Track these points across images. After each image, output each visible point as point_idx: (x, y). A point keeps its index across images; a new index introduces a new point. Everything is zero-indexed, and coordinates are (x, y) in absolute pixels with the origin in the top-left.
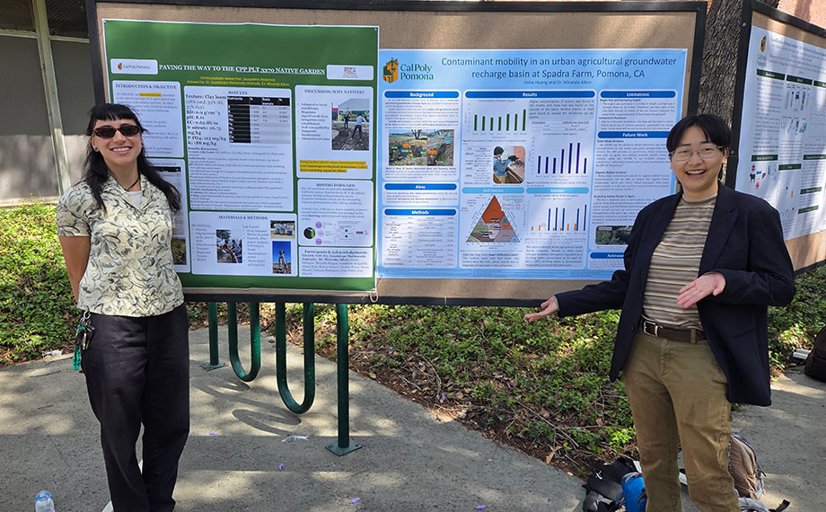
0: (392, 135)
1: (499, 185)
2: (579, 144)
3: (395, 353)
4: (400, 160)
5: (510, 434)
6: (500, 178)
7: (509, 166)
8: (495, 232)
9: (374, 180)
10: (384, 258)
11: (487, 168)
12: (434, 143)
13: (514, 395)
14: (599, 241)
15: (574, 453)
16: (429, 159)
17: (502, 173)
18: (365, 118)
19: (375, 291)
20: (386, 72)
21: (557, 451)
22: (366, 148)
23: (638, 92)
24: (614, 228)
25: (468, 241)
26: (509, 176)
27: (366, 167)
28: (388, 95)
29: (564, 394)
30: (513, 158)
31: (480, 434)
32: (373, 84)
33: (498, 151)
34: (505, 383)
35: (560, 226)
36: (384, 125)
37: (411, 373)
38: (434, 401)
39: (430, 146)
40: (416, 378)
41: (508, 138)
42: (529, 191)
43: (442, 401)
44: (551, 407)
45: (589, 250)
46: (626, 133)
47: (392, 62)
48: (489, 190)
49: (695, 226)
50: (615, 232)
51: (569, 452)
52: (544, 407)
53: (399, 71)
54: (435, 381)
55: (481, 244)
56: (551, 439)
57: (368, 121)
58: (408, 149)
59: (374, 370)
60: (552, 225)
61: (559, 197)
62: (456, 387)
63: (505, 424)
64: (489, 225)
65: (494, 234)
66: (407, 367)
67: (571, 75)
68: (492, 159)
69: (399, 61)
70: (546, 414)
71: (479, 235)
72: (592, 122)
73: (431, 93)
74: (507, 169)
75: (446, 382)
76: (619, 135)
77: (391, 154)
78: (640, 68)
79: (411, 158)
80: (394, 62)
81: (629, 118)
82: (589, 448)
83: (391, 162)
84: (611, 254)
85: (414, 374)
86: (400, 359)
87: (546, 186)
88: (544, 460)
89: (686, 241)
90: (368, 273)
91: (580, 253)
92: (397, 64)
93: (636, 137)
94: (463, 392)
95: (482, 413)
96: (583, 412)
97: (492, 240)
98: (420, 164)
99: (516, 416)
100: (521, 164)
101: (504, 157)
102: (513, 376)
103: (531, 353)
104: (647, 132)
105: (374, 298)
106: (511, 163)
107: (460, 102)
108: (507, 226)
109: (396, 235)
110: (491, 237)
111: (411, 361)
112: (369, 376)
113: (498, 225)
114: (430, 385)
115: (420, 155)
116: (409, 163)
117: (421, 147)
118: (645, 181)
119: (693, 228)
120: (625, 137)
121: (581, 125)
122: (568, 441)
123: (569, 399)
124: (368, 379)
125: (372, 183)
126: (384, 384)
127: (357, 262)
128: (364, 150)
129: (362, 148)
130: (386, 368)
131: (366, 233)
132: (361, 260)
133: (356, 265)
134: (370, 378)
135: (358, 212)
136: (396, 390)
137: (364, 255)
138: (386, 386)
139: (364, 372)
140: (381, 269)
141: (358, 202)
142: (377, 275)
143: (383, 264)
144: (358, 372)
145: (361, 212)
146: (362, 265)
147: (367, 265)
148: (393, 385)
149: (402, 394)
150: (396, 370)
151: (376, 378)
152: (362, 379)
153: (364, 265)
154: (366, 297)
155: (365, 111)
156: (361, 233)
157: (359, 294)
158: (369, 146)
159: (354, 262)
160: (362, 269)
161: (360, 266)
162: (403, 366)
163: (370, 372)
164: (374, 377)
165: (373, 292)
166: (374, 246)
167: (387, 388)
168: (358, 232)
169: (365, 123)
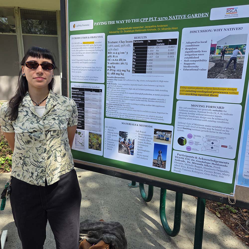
9: (243, 104)
18: (241, 50)
19: (233, 195)
22: (239, 76)
27: (237, 93)
40: (248, 226)
57: (244, 53)
59: (219, 210)
66: (242, 216)
85: (247, 223)
105: (232, 200)
111: (245, 212)
124: (215, 216)
125: (241, 107)
126: (226, 224)
127: (219, 169)
128: (237, 78)
129: (235, 76)
130: (227, 211)
131: (231, 148)
132: (223, 168)
133: (218, 172)
134: (216, 216)
135: (225, 130)
136: (234, 231)
137: (226, 165)
138: (227, 225)
139: (213, 210)
140: (241, 179)
141: (226, 121)
142: (236, 183)
143: (243, 175)
144: (209, 209)
145: (228, 130)
146: (224, 173)
147: (228, 174)
148: (232, 226)
149: (238, 235)
150: (234, 216)
151: (220, 217)
152: (211, 215)
153: (226, 173)
154: (224, 198)
155: (242, 45)
156: (226, 147)
157: (218, 194)
158: (242, 75)
159: (217, 169)
160: (223, 176)
161: (222, 173)
162: (239, 214)
163: (216, 211)
164: (219, 216)
165: (231, 195)
166: (236, 159)
167: (228, 228)
168: (222, 146)
169: (241, 55)
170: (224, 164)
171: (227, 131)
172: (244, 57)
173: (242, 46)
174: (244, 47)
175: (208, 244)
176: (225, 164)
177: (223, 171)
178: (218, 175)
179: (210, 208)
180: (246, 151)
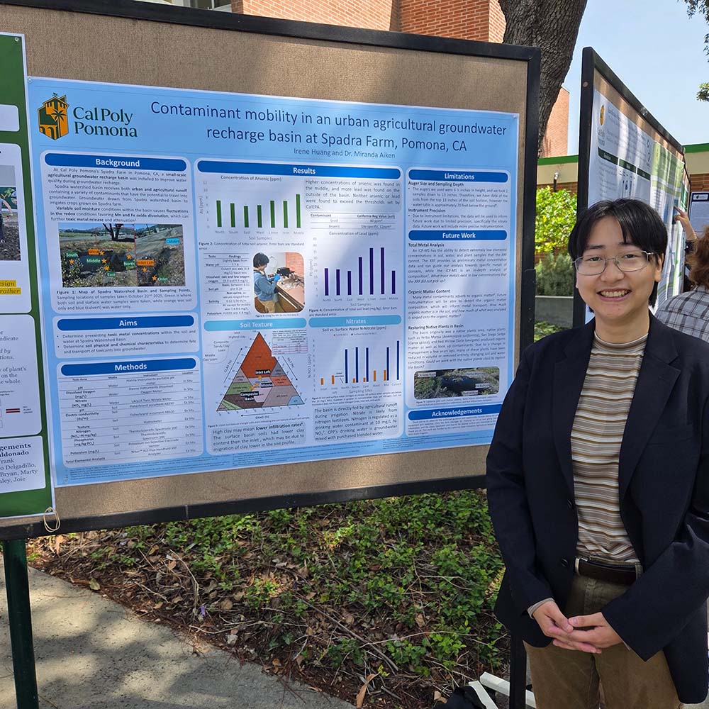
0: (64, 234)
1: (265, 316)
2: (382, 249)
3: (131, 544)
4: (83, 277)
5: (303, 663)
6: (267, 304)
7: (279, 284)
8: (264, 392)
9: (35, 313)
10: (65, 452)
11: (245, 288)
12: (149, 247)
13: (303, 593)
14: (419, 393)
15: (392, 681)
16: (141, 275)
17: (268, 296)
18: (8, 200)
19: (53, 512)
20: (44, 118)
21: (371, 683)
22: (14, 255)
23: (460, 173)
24: (439, 373)
25: (219, 409)
26: (280, 301)
27: (18, 291)
28: (51, 160)
29: (370, 584)
30: (285, 272)
31: (259, 668)
32: (19, 138)
33: (260, 261)
34: (291, 573)
35: (362, 374)
36: (47, 217)
37: (154, 574)
38: (188, 620)
39: (141, 252)
40: (162, 582)
41: (275, 239)
42: (315, 323)
43: (201, 618)
44: (356, 607)
45: (406, 408)
46: (447, 232)
47: (55, 100)
48: (250, 325)
49: (618, 385)
50: (440, 379)
51: (386, 680)
52: (346, 607)
53: (71, 120)
54: (190, 584)
55: (242, 411)
56: (360, 663)
57: (14, 206)
58: (99, 256)
59: (97, 574)
60: (352, 375)
61: (359, 331)
62: (220, 591)
63: (294, 647)
64: (253, 380)
65: (263, 394)
66: (148, 566)
67: (364, 141)
68: (251, 274)
69: (68, 101)
70: (350, 620)
71: (239, 399)
72: (399, 216)
73: (135, 160)
74: (277, 290)
75: (207, 584)
76: (436, 235)
77: (66, 267)
78: (459, 137)
79: (105, 273)
80: (58, 102)
81: (449, 211)
82: (412, 669)
83: (67, 281)
84: (436, 411)
85: (158, 576)
86: (136, 553)
87: (339, 314)
88: (353, 702)
89: (606, 410)
90: (37, 482)
91: (394, 413)
92: (65, 106)
93: (461, 239)
94: (232, 599)
95: (260, 631)
96: (397, 609)
97: (260, 405)
98: (125, 283)
99: (310, 631)
100: (298, 281)
101: (270, 269)
102: (300, 560)
103: (321, 518)
104: (475, 232)
105: (52, 523)
106: (282, 279)
107: (189, 177)
108: (283, 380)
109: (87, 409)
110: (258, 399)
111: (154, 554)
112: (88, 586)
113: (267, 379)
114: (182, 593)
115: (123, 269)
116: (104, 281)
117: (123, 254)
118: (475, 303)
119: (614, 388)
120: (445, 239)
121: (384, 220)
122: (383, 662)
123: (378, 591)
124: (88, 592)
125: (31, 319)
126: (112, 599)
127: (11, 465)
128: (12, 259)
129: (7, 256)
130: (115, 569)
131: (28, 411)
132: (19, 460)
133: (10, 471)
134: (91, 589)
135: (8, 373)
136: (131, 607)
137: (26, 450)
138: (116, 601)
139: (81, 581)
140: (63, 471)
141: (6, 355)
142: (54, 484)
143: (65, 462)
144: (71, 582)
145: (13, 372)
146: (23, 469)
147: (33, 468)
148: (126, 598)
149: (139, 613)
150: (131, 573)
151: (99, 590)
152: (78, 593)
153: (27, 468)
154: (34, 524)
155: (7, 188)
156: (17, 410)
157: (21, 520)
158: (19, 252)
159: (6, 464)
160: (24, 476)
161: (18, 471)
162: (141, 564)
163: (90, 580)
164: (96, 588)
165: (48, 514)
166: (44, 433)
167: (117, 606)
168: (9, 411)
169: (9, 210)
170: (20, 450)
171: (12, 375)
172: (16, 215)
173: (8, 192)
174: (12, 193)
175: (67, 663)
176: (23, 449)
177: (21, 467)
178: (13, 478)
179: (74, 579)
180: (61, 411)
